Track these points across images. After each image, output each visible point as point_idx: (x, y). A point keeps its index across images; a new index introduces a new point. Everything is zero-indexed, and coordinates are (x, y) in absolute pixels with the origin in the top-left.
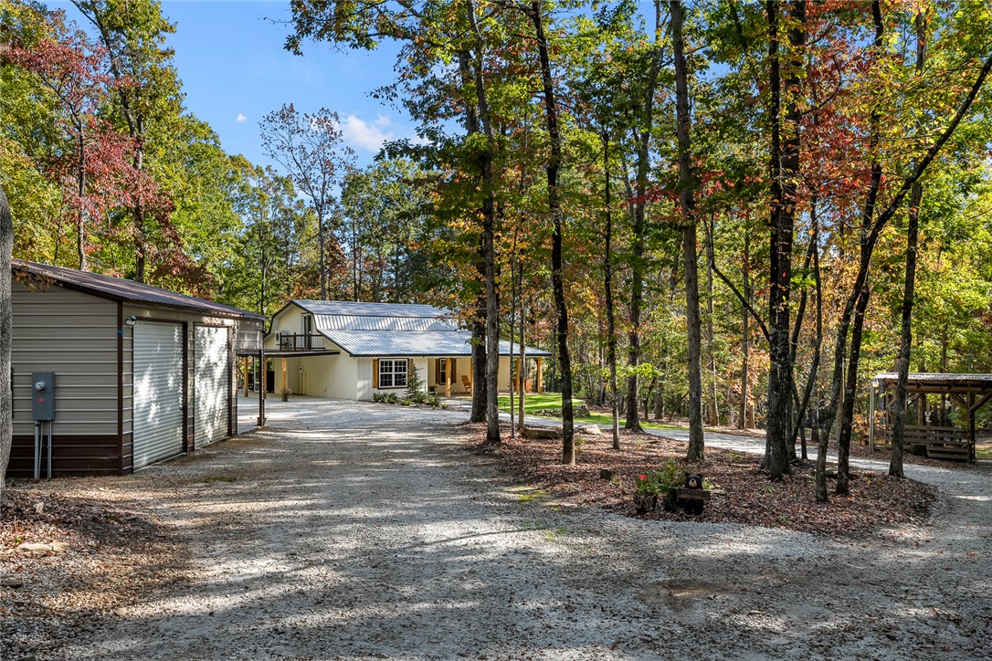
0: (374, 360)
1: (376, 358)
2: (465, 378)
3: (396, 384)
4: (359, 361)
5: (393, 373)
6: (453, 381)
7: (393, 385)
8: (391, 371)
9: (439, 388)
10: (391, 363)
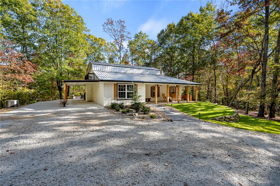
0: (115, 84)
1: (116, 83)
2: (163, 95)
3: (128, 97)
4: (105, 84)
5: (126, 91)
6: (158, 96)
7: (126, 97)
8: (125, 90)
9: (152, 99)
10: (125, 86)
